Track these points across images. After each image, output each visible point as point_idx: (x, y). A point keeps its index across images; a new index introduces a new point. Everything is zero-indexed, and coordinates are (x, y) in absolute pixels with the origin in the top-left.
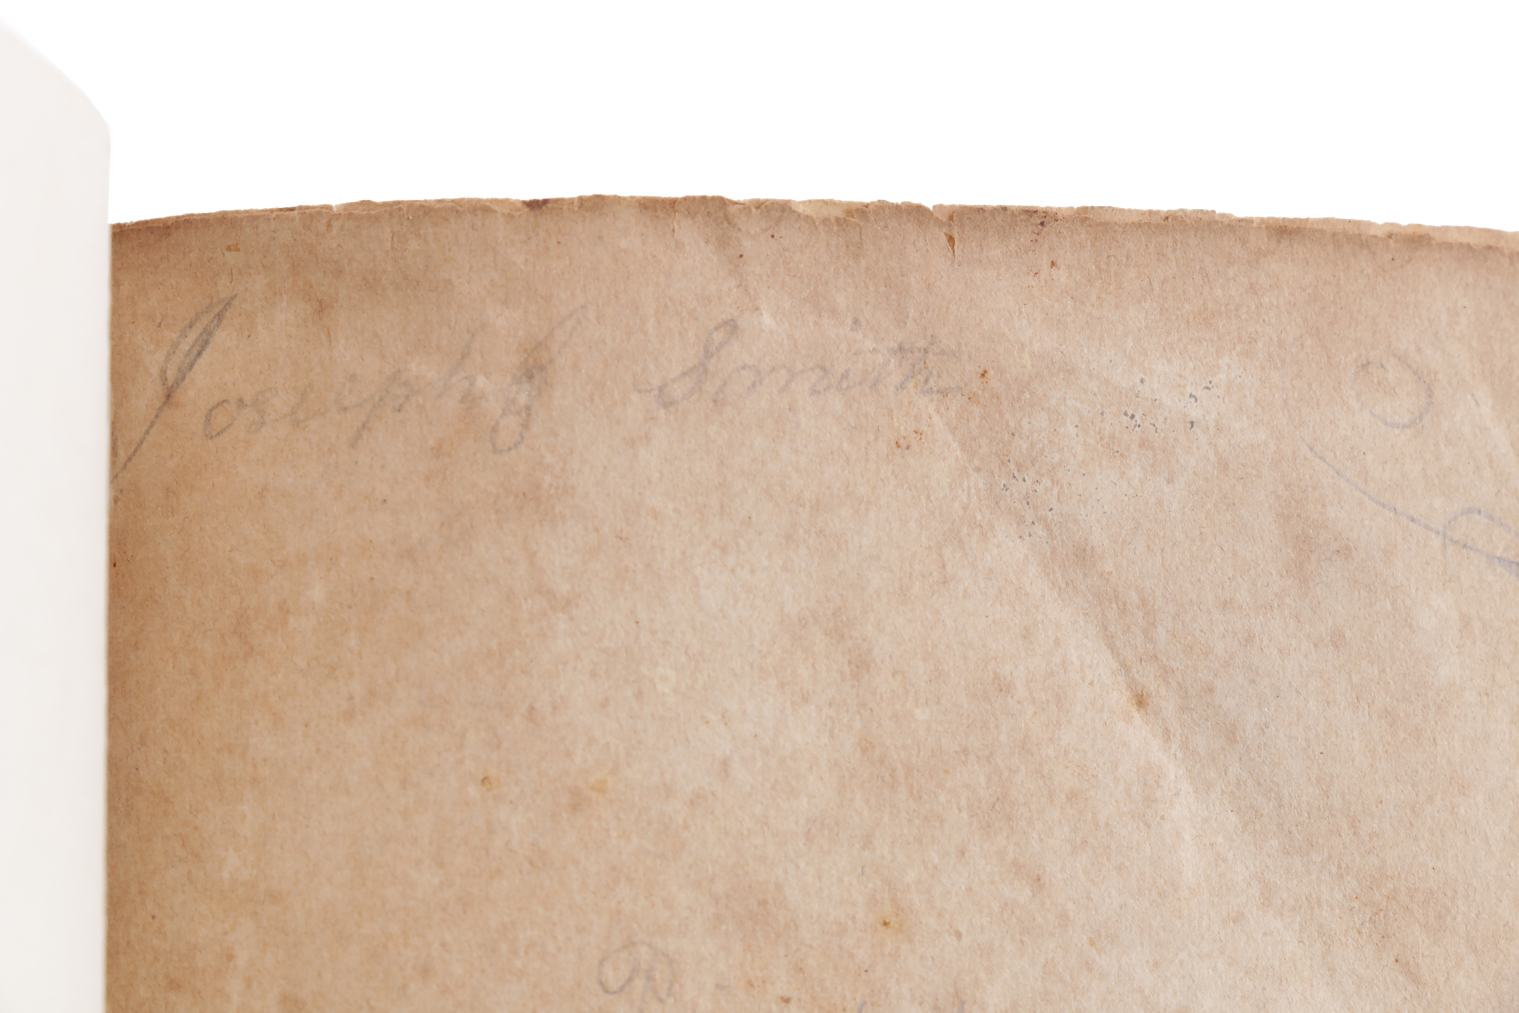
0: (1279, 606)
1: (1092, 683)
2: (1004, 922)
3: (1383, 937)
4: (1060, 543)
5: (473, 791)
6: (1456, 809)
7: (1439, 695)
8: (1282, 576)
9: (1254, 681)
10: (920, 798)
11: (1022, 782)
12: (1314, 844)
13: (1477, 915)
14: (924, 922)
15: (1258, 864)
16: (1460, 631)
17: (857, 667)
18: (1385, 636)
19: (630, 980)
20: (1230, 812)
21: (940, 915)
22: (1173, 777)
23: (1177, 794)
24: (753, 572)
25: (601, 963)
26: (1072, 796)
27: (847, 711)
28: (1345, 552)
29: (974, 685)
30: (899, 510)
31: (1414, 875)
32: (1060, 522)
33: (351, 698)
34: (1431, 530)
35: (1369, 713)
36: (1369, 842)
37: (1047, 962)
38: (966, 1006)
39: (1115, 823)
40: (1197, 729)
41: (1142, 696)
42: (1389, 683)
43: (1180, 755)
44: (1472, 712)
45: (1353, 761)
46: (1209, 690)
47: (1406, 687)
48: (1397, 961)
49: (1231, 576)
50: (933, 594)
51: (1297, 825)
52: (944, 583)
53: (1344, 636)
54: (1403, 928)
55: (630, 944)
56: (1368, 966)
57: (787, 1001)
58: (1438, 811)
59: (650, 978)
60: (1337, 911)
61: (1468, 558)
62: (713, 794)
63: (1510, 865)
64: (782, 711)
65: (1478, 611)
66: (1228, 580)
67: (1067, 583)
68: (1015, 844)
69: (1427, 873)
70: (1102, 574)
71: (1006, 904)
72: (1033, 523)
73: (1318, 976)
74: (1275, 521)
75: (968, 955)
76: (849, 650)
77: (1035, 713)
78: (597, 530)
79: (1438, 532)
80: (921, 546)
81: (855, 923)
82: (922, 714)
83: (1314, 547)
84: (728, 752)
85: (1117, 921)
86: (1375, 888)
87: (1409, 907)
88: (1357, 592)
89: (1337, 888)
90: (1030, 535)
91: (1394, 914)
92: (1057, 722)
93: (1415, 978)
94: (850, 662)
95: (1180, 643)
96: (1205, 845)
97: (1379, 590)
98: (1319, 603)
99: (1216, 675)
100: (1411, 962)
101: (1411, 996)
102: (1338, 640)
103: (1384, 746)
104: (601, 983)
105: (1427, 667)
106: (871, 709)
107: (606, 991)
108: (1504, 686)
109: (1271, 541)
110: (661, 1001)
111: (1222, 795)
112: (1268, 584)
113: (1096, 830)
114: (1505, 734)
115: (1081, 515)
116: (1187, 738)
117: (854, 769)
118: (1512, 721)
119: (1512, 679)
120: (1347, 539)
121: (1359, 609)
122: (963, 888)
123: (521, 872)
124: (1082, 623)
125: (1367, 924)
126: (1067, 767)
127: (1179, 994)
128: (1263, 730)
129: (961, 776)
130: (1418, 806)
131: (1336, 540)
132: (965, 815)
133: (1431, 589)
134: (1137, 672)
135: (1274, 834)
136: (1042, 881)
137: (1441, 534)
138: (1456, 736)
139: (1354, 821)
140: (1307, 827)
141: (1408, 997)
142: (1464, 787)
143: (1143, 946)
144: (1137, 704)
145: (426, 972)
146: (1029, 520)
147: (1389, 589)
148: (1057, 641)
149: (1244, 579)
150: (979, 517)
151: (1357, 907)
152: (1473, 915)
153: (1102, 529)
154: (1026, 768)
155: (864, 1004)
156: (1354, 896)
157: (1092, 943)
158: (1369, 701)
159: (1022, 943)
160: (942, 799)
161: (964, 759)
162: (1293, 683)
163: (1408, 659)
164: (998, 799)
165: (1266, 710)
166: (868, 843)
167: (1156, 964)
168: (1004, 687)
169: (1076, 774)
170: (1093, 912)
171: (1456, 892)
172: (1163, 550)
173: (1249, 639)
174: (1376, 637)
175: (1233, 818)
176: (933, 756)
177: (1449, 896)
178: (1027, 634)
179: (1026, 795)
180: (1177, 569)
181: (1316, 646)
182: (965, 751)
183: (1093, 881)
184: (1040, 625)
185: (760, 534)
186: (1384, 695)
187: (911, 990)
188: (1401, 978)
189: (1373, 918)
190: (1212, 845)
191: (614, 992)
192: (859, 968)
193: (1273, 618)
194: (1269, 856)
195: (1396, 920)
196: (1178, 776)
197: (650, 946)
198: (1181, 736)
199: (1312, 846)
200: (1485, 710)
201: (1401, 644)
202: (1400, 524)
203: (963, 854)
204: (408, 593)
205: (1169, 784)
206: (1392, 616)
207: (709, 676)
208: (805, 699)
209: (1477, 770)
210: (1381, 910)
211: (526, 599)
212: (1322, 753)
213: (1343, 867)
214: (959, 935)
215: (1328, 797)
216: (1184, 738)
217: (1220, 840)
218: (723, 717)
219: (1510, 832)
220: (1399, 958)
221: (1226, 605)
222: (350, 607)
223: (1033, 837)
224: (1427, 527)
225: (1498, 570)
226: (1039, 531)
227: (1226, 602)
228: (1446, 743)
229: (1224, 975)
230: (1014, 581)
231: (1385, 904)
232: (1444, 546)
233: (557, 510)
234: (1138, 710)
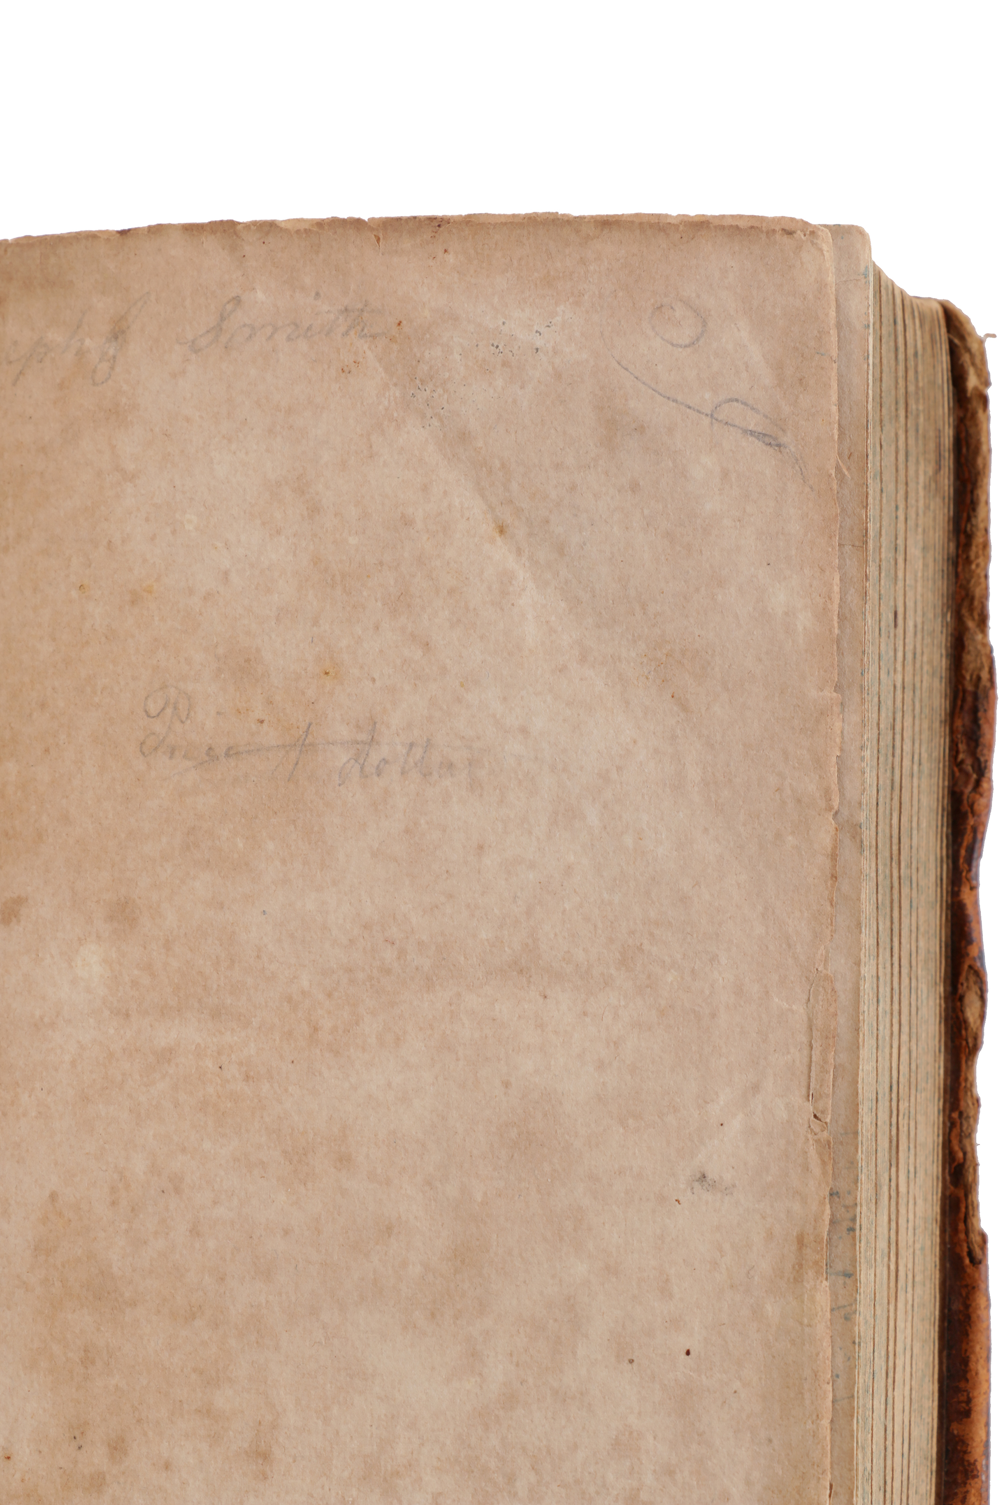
0: (594, 466)
1: (468, 519)
2: (404, 672)
3: (663, 681)
4: (449, 430)
5: (74, 594)
6: (715, 596)
7: (704, 522)
8: (596, 446)
9: (576, 515)
10: (351, 593)
11: (418, 582)
12: (617, 621)
13: (729, 667)
14: (351, 672)
15: (578, 634)
16: (721, 479)
17: (312, 511)
18: (668, 484)
19: (163, 709)
20: (560, 601)
21: (361, 667)
22: (522, 579)
23: (524, 590)
24: (247, 453)
25: (146, 699)
26: (452, 591)
27: (305, 539)
28: (641, 429)
29: (388, 521)
30: (342, 412)
31: (685, 640)
32: (448, 416)
33: (7, 538)
34: (703, 413)
35: (655, 535)
36: (654, 619)
37: (432, 697)
38: (377, 725)
39: (480, 608)
40: (539, 547)
41: (503, 526)
42: (670, 514)
43: (527, 564)
44: (728, 533)
45: (644, 566)
46: (546, 521)
47: (682, 517)
48: (673, 697)
49: (562, 447)
50: (363, 464)
51: (605, 609)
52: (371, 457)
53: (639, 484)
54: (677, 675)
55: (164, 687)
56: (653, 700)
57: (262, 722)
58: (703, 598)
59: (175, 708)
60: (632, 664)
61: (728, 431)
62: (218, 592)
63: (753, 633)
64: (263, 540)
65: (734, 466)
66: (560, 450)
67: (454, 456)
68: (412, 622)
69: (694, 639)
70: (476, 449)
71: (405, 660)
72: (432, 417)
73: (618, 707)
74: (593, 411)
75: (380, 693)
76: (307, 501)
77: (429, 538)
78: (152, 430)
79: (707, 415)
80: (357, 434)
81: (306, 672)
82: (353, 541)
83: (619, 427)
84: (228, 566)
85: (479, 671)
86: (658, 649)
87: (682, 661)
88: (648, 455)
89: (632, 649)
90: (429, 425)
91: (671, 666)
92: (443, 544)
93: (685, 708)
94: (307, 509)
95: (527, 492)
96: (542, 622)
97: (664, 454)
98: (622, 463)
99: (550, 512)
100: (682, 698)
101: (682, 720)
102: (635, 487)
103: (666, 556)
104: (146, 711)
105: (697, 503)
106: (320, 538)
107: (149, 716)
108: (752, 515)
109: (590, 424)
110: (182, 722)
111: (555, 590)
112: (587, 452)
113: (467, 612)
114: (752, 547)
115: (462, 411)
116: (532, 553)
117: (308, 575)
118: (757, 538)
119: (758, 511)
120: (642, 421)
121: (650, 467)
122: (377, 650)
123: (100, 643)
124: (463, 481)
125: (652, 673)
126: (448, 573)
127: (520, 718)
128: (582, 547)
129: (378, 579)
130: (688, 595)
131: (634, 422)
132: (379, 604)
133: (701, 452)
134: (499, 512)
135: (590, 615)
136: (429, 645)
137: (710, 416)
138: (716, 548)
139: (643, 605)
140: (612, 609)
141: (680, 721)
142: (721, 582)
143: (496, 687)
144: (499, 532)
145: (43, 706)
146: (429, 416)
147: (671, 453)
148: (445, 492)
149: (570, 449)
150: (395, 415)
151: (645, 661)
152: (727, 666)
153: (476, 420)
154: (421, 574)
155: (310, 724)
156: (644, 655)
157: (462, 685)
158: (656, 526)
159: (416, 685)
160: (365, 594)
161: (380, 568)
162: (603, 516)
163: (683, 499)
164: (402, 594)
165: (585, 534)
166: (316, 622)
167: (505, 699)
168: (407, 522)
169: (455, 577)
170: (463, 665)
171: (715, 652)
172: (516, 432)
173: (573, 488)
174: (661, 484)
175: (563, 605)
176: (359, 567)
177: (710, 654)
178: (425, 488)
179: (420, 591)
180: (525, 444)
181: (619, 491)
182: (381, 564)
183: (464, 646)
184: (434, 483)
185: (252, 429)
186: (666, 523)
187: (342, 715)
188: (675, 708)
189: (657, 668)
190: (547, 622)
191: (154, 717)
192: (308, 701)
193: (590, 474)
194: (587, 629)
195: (672, 670)
196: (526, 578)
197: (176, 688)
198: (529, 552)
199: (615, 622)
200: (738, 532)
201: (678, 488)
202: (680, 410)
203: (378, 628)
204: (42, 473)
205: (518, 583)
206: (673, 471)
207: (218, 519)
208: (279, 532)
209: (731, 570)
210: (662, 664)
211: (108, 475)
212: (622, 561)
213: (636, 635)
214: (374, 680)
215: (626, 590)
216: (530, 553)
217: (553, 618)
218: (226, 545)
219: (754, 611)
220: (675, 695)
221: (558, 466)
222: (9, 483)
223: (424, 618)
224: (699, 411)
225: (750, 439)
226: (435, 422)
227: (558, 464)
228: (709, 553)
229: (551, 706)
230: (417, 455)
231: (665, 659)
232: (712, 424)
233: (129, 419)
234: (500, 536)
